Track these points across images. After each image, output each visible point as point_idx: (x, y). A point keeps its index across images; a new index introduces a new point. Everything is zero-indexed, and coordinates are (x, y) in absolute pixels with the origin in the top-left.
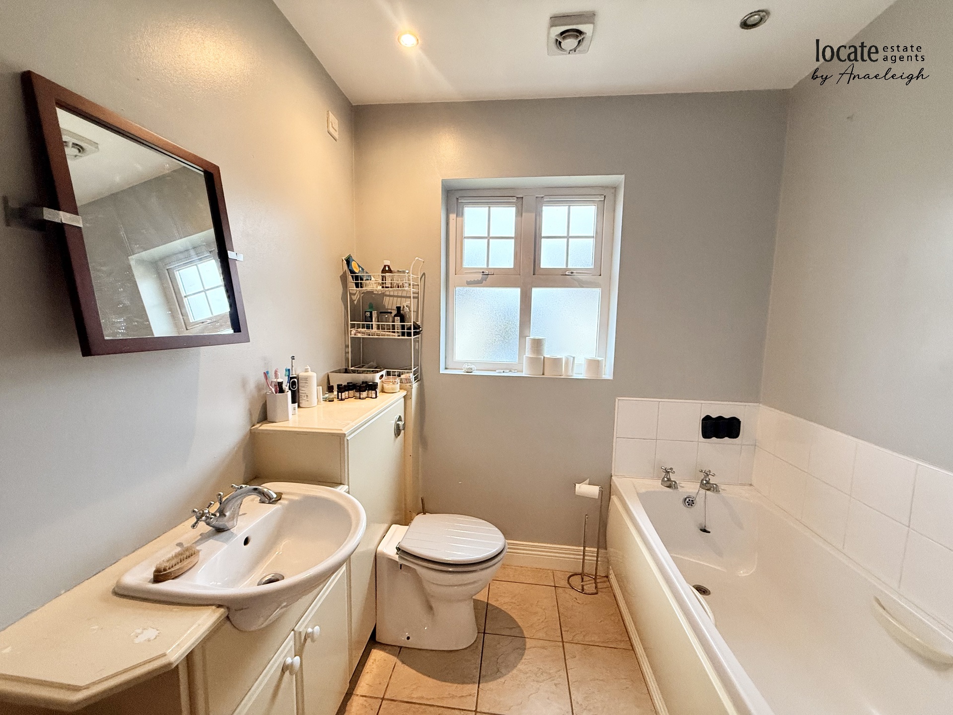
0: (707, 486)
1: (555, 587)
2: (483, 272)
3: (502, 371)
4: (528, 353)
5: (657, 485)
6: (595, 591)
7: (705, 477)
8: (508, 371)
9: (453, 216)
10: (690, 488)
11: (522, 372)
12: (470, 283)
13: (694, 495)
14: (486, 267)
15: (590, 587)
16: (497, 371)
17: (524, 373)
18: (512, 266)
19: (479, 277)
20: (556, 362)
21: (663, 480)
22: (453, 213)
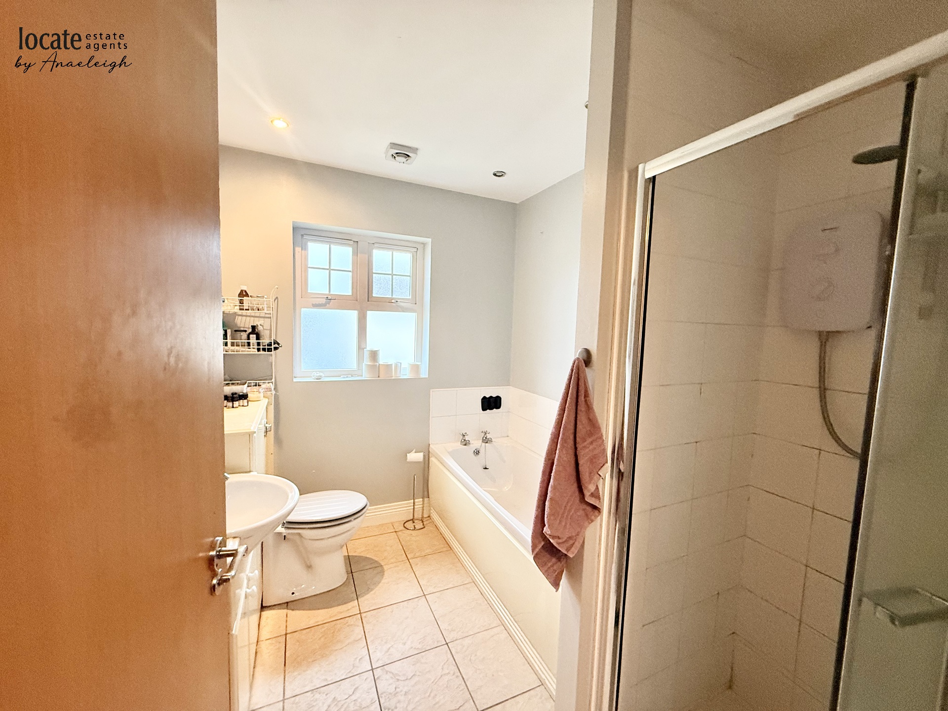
0: (486, 440)
1: (396, 532)
2: (327, 298)
3: (346, 376)
4: (367, 361)
5: (458, 445)
6: (422, 527)
7: (485, 435)
8: (350, 376)
9: (298, 249)
10: (476, 443)
11: (362, 376)
12: (316, 306)
13: (479, 447)
14: (328, 293)
15: (419, 525)
16: (342, 377)
17: (363, 376)
18: (350, 294)
19: (324, 301)
20: (388, 367)
21: (461, 442)
22: (299, 246)
